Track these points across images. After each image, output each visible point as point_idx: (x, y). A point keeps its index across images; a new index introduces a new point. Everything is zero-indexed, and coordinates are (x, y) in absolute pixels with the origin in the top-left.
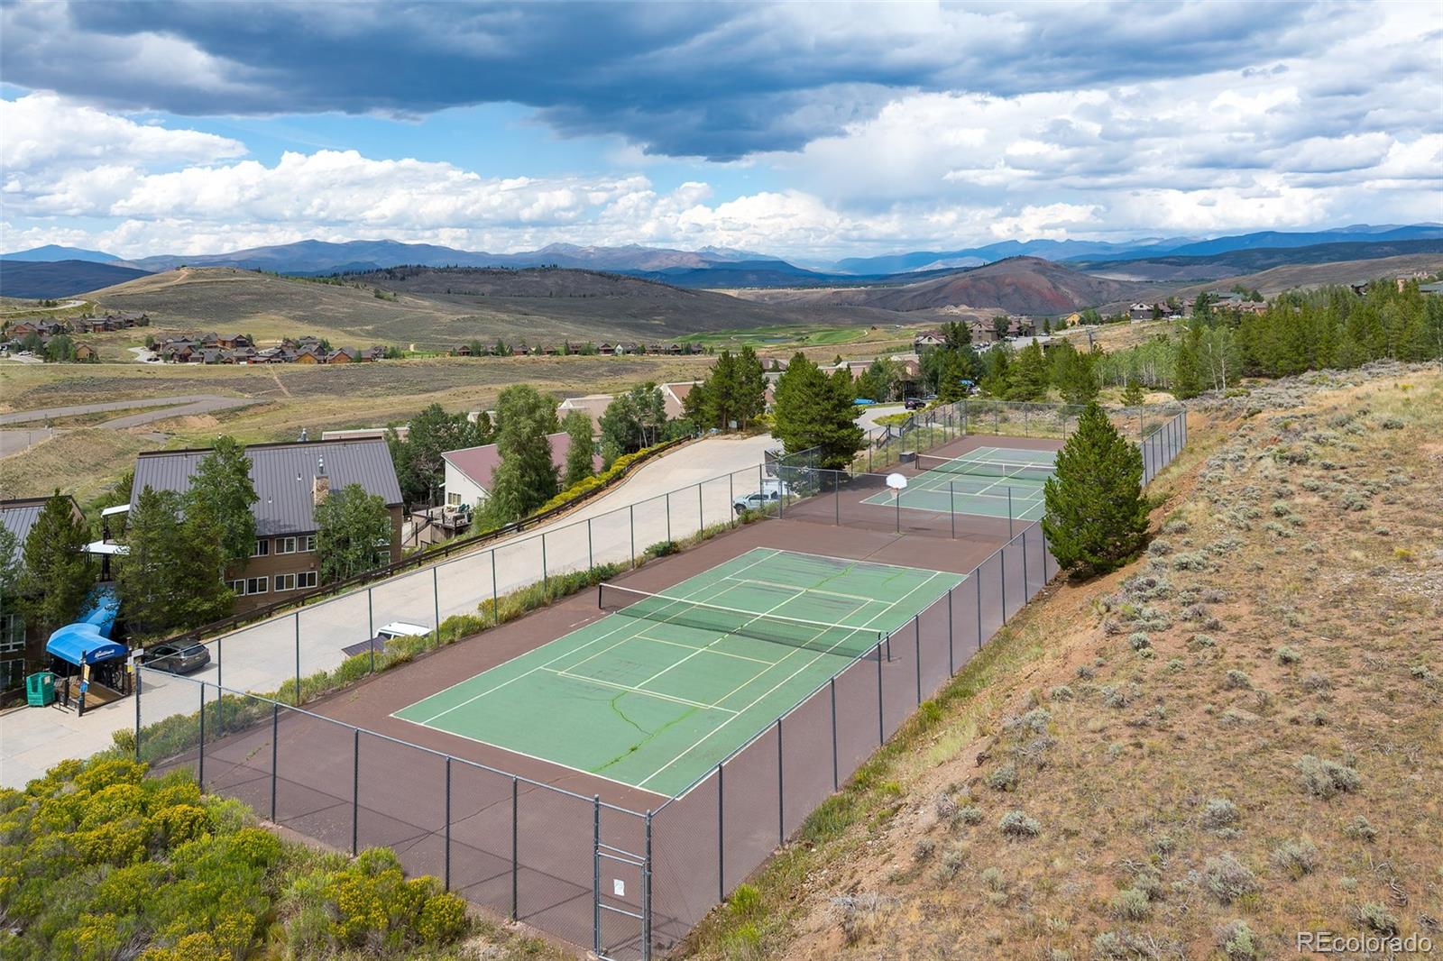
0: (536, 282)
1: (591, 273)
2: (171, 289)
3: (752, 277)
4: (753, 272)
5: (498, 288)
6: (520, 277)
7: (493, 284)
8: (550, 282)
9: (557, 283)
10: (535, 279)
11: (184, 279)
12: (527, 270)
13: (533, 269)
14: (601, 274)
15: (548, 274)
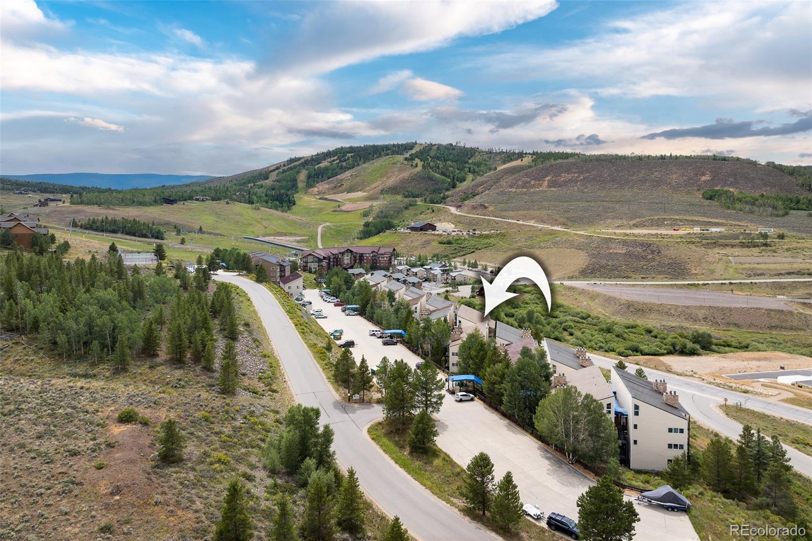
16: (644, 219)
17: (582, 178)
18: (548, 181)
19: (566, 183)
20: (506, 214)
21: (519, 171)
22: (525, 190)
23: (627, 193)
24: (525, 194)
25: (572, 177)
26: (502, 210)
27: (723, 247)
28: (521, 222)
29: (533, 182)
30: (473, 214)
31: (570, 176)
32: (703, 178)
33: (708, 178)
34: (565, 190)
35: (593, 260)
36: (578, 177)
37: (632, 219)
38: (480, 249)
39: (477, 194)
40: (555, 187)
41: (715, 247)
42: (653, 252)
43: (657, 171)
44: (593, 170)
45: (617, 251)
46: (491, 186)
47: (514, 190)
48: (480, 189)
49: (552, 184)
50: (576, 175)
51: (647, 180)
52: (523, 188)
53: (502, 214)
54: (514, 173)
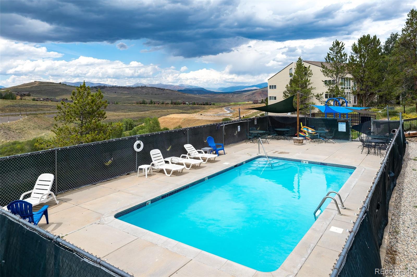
0: (140, 91)
1: (156, 88)
2: (34, 87)
3: (196, 92)
4: (196, 91)
5: (129, 92)
6: (135, 89)
7: (127, 91)
8: (144, 91)
9: (146, 91)
10: (140, 90)
11: (37, 85)
12: (137, 87)
13: (139, 87)
14: (159, 89)
15: (143, 88)
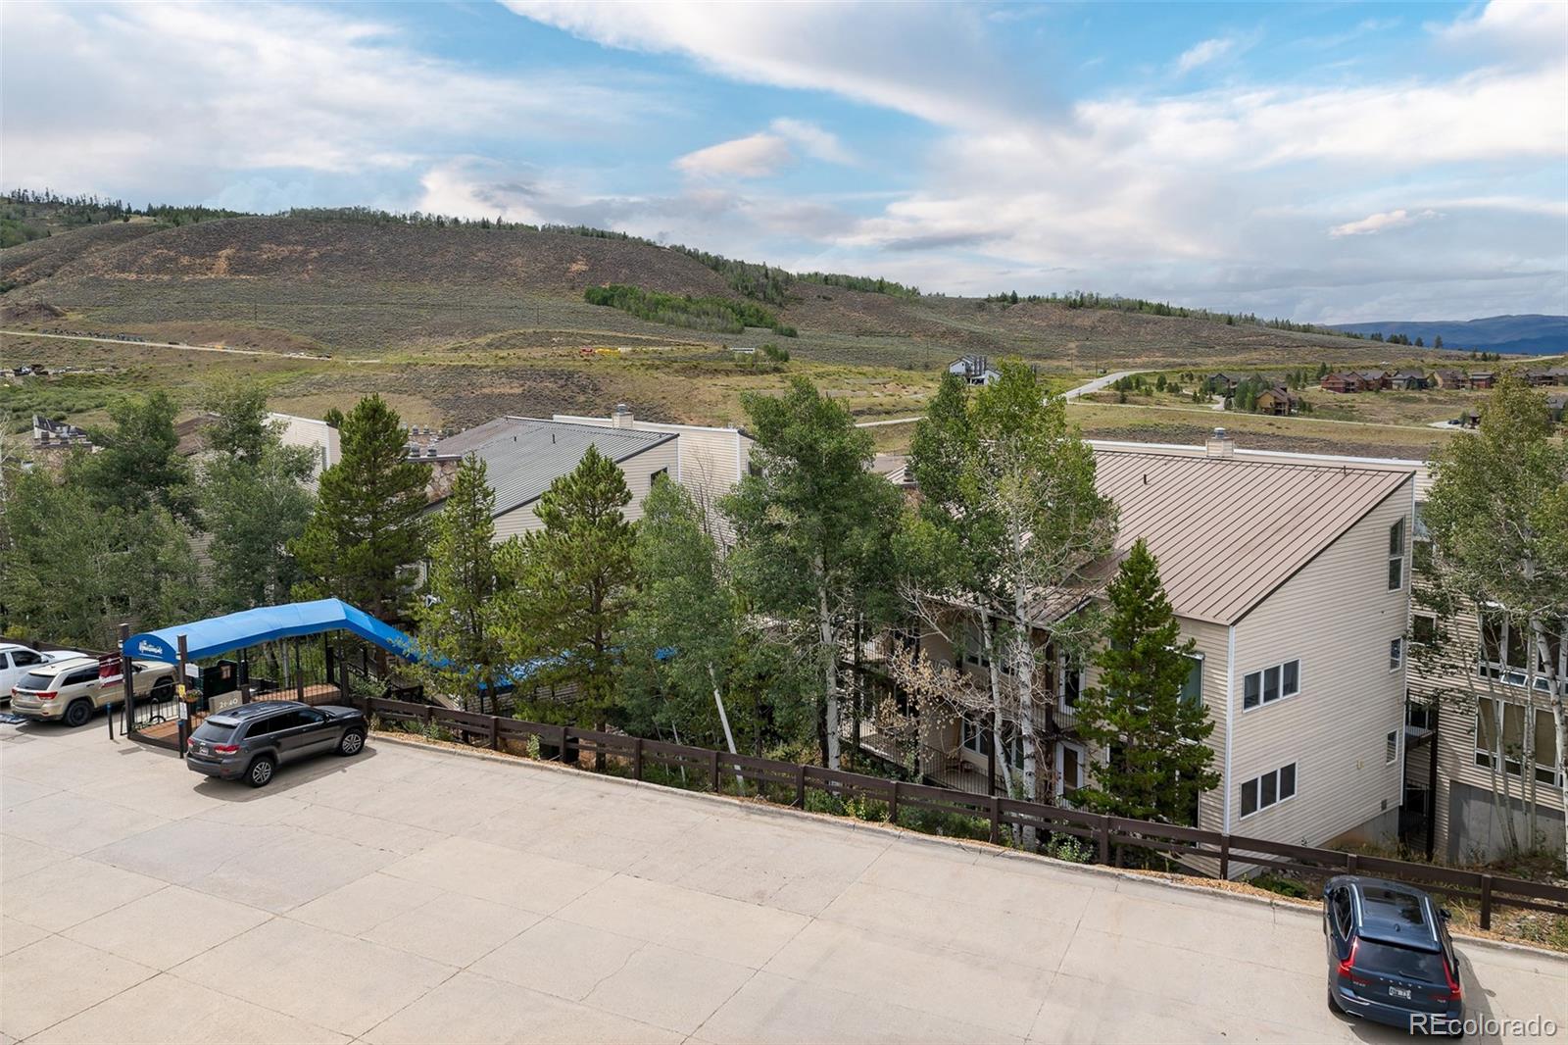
16: (505, 334)
17: (315, 254)
18: (228, 258)
19: (275, 265)
20: (128, 328)
21: (133, 237)
22: (166, 278)
23: (433, 291)
24: (170, 285)
25: (291, 252)
26: (112, 320)
27: (711, 376)
28: (183, 347)
29: (185, 260)
30: (18, 328)
31: (284, 251)
32: (575, 267)
33: (584, 268)
34: (279, 280)
35: (452, 412)
36: (306, 252)
37: (476, 334)
38: (80, 411)
39: (12, 287)
40: (251, 274)
41: (698, 376)
42: (583, 390)
43: (480, 250)
44: (340, 239)
45: (502, 391)
46: (55, 268)
47: (133, 276)
48: (18, 274)
49: (237, 267)
50: (300, 248)
51: (465, 265)
52: (158, 272)
53: (118, 328)
54: (119, 240)
